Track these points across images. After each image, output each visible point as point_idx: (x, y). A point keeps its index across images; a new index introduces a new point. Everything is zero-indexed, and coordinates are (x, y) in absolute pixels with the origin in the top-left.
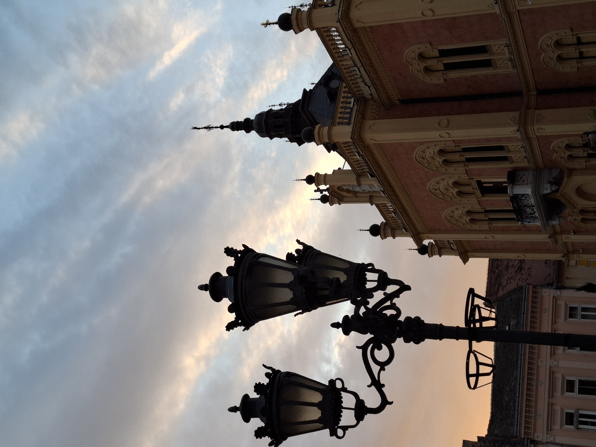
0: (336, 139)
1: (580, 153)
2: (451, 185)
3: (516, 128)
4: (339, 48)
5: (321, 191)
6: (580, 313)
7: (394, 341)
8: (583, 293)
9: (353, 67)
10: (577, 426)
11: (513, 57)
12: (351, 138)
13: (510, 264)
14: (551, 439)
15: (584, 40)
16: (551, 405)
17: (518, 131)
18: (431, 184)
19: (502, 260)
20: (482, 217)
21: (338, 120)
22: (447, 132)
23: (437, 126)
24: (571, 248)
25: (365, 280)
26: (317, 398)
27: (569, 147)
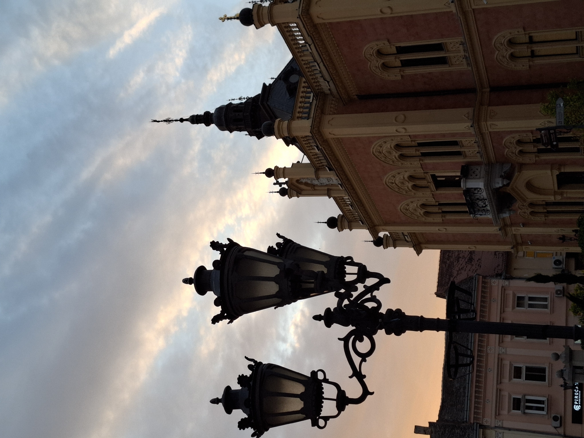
0: (296, 133)
1: (531, 148)
2: (406, 178)
3: (469, 124)
4: (299, 44)
5: (280, 184)
6: (527, 302)
7: (375, 332)
8: (533, 284)
9: (312, 62)
10: (524, 411)
11: (467, 55)
12: (311, 132)
13: (461, 256)
14: (499, 424)
15: (535, 39)
16: (499, 391)
17: (471, 126)
18: (387, 178)
19: (453, 251)
20: (436, 209)
21: (298, 115)
22: (404, 127)
23: (394, 121)
24: (519, 240)
27: (519, 142)
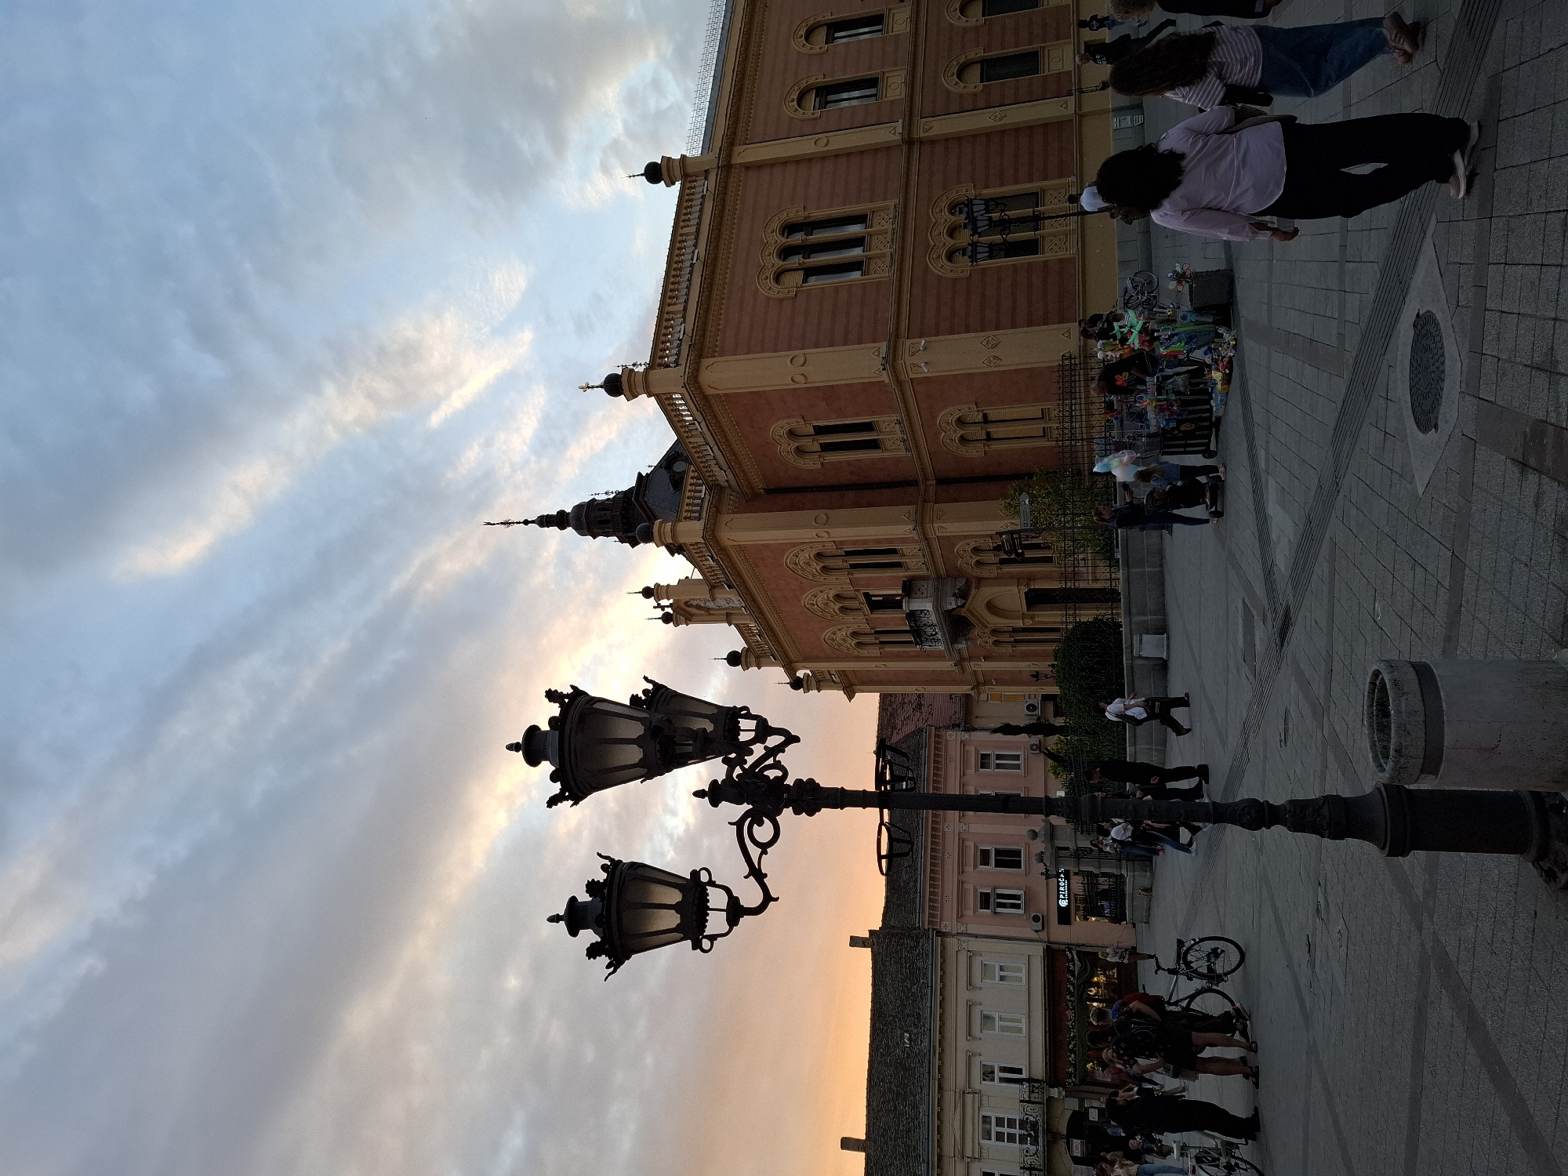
0: (682, 540)
1: (991, 558)
2: (831, 598)
3: (911, 527)
4: (685, 421)
5: (663, 608)
6: (993, 761)
7: (779, 813)
8: (999, 736)
9: (703, 445)
10: (995, 910)
11: (905, 437)
12: (703, 537)
13: (906, 700)
14: (963, 929)
15: (991, 417)
16: (961, 884)
17: (914, 530)
18: (806, 599)
19: (895, 695)
20: (871, 639)
21: (685, 514)
22: (828, 530)
23: (814, 523)
24: (982, 680)
25: (738, 730)
26: (674, 897)
27: (976, 550)
